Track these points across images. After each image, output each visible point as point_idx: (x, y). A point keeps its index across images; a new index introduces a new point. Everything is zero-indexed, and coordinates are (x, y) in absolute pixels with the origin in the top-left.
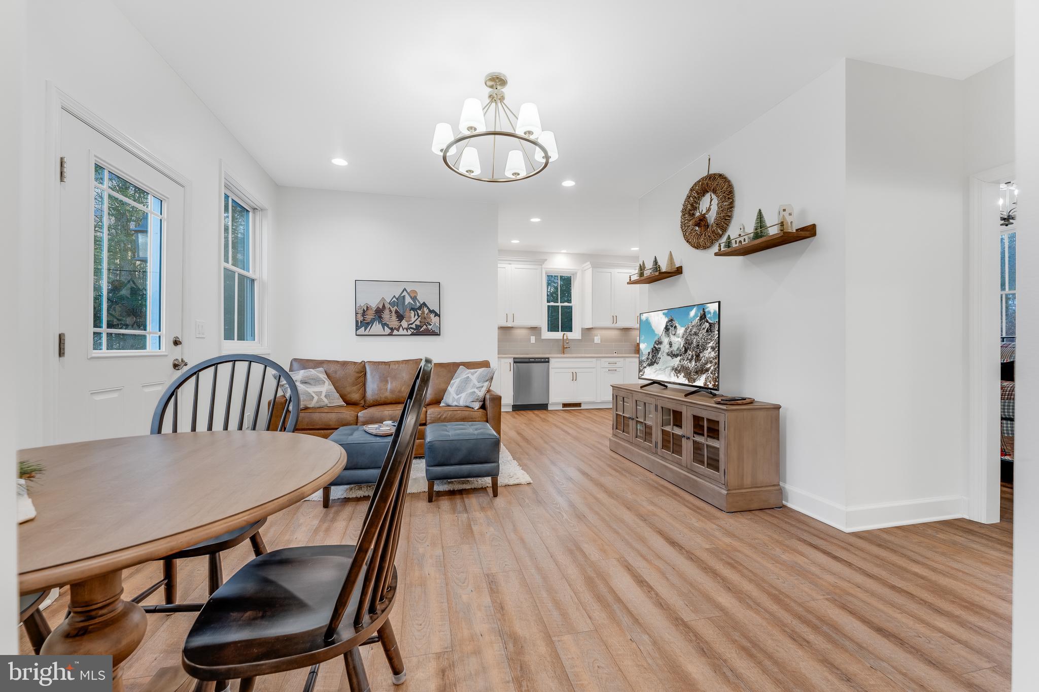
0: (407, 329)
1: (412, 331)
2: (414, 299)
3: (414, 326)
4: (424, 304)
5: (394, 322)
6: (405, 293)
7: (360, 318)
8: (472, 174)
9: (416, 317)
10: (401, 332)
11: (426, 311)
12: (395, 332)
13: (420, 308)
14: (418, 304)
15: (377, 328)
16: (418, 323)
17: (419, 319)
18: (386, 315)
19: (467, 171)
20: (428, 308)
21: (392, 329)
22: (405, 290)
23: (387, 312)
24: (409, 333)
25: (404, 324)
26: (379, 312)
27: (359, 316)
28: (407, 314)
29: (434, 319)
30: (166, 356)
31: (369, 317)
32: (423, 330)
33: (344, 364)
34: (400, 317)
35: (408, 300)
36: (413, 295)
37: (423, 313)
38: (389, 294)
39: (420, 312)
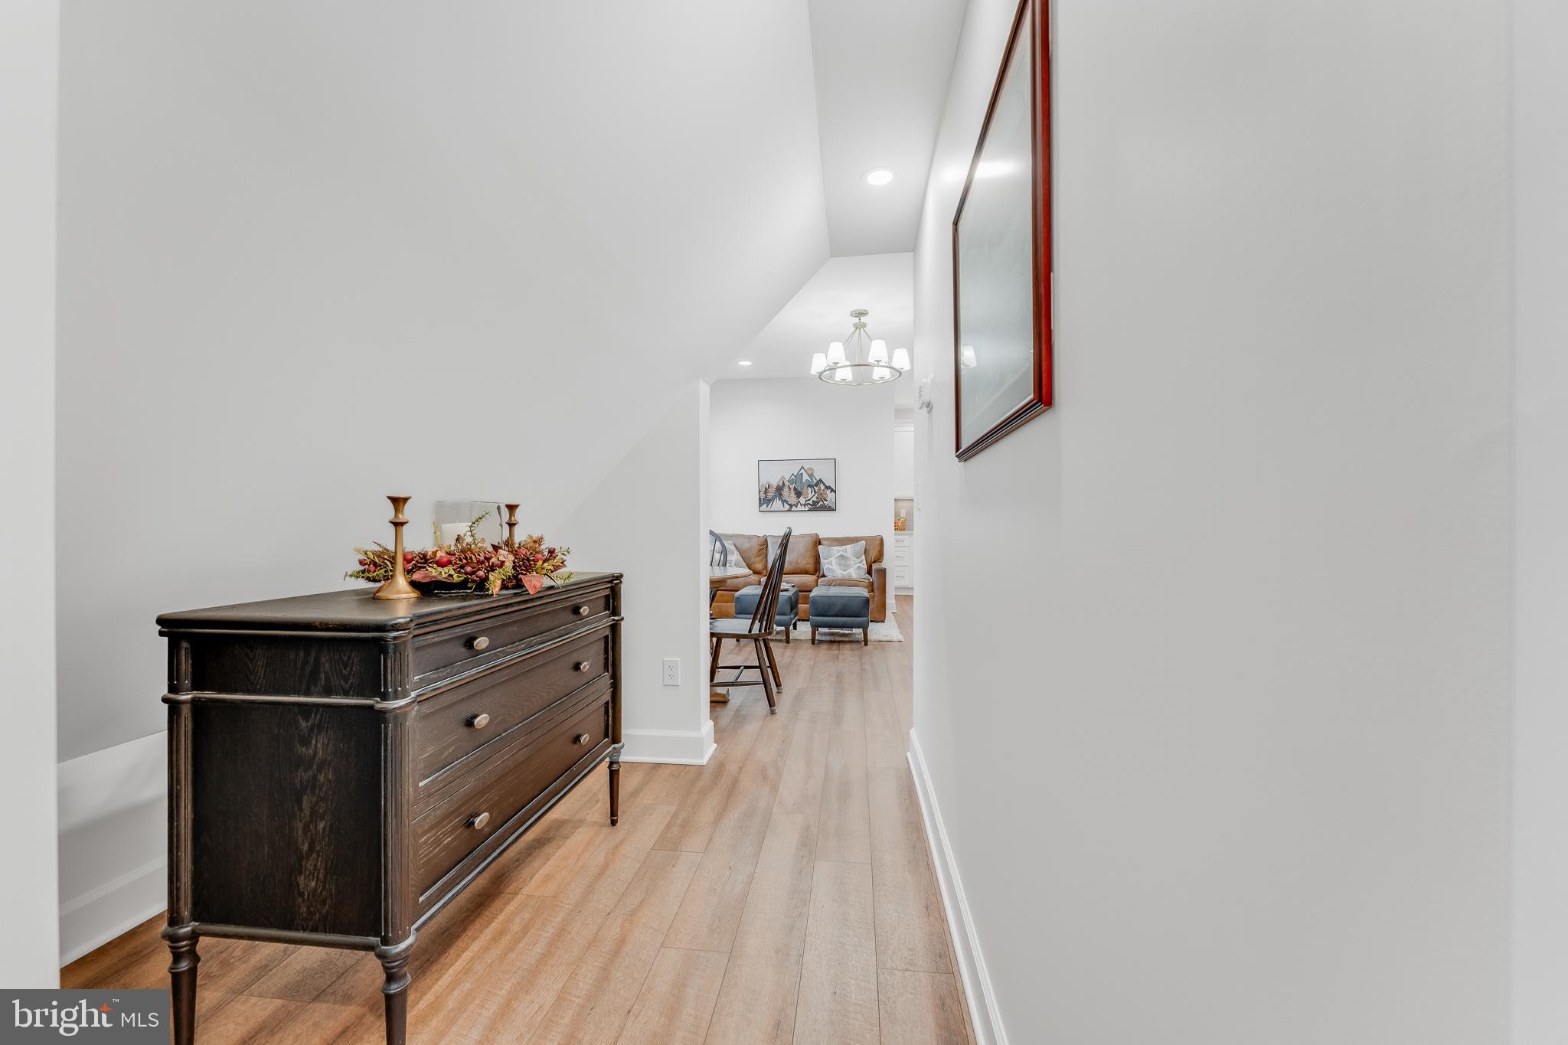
0: (804, 505)
1: (810, 506)
2: (811, 476)
3: (810, 502)
4: (821, 480)
5: (793, 499)
6: (803, 471)
7: (763, 496)
9: (813, 493)
10: (799, 508)
11: (822, 487)
12: (794, 508)
13: (816, 485)
14: (815, 481)
15: (777, 504)
16: (815, 499)
17: (816, 495)
18: (785, 492)
20: (824, 484)
21: (791, 505)
22: (803, 467)
23: (786, 489)
24: (807, 508)
25: (802, 500)
26: (779, 489)
27: (762, 493)
28: (804, 491)
29: (830, 495)
31: (770, 495)
32: (819, 506)
33: (750, 537)
34: (798, 494)
35: (806, 477)
36: (810, 473)
37: (820, 489)
38: (787, 472)
39: (816, 489)
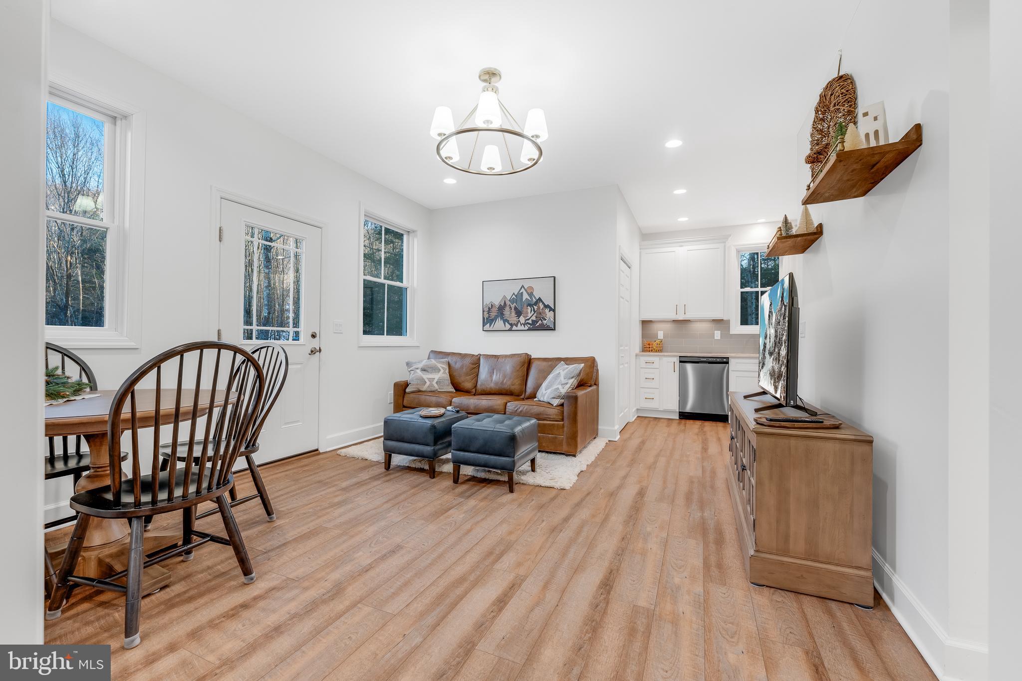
0: (524, 325)
1: (529, 326)
2: (531, 294)
3: (530, 321)
4: (540, 299)
5: (513, 318)
6: (523, 290)
7: (486, 316)
8: (493, 171)
9: (533, 312)
10: (520, 327)
11: (541, 306)
12: (514, 328)
13: (536, 303)
14: (534, 300)
15: (499, 324)
16: (534, 318)
17: (535, 314)
18: (507, 312)
19: (488, 169)
20: (543, 303)
21: (512, 325)
22: (523, 286)
23: (507, 308)
24: (527, 328)
25: (522, 319)
26: (501, 309)
27: (485, 313)
28: (524, 310)
29: (549, 314)
30: (304, 345)
31: (493, 314)
32: (539, 326)
33: (463, 356)
34: (519, 313)
35: (526, 296)
36: (529, 291)
37: (539, 308)
38: (509, 291)
39: (536, 308)
